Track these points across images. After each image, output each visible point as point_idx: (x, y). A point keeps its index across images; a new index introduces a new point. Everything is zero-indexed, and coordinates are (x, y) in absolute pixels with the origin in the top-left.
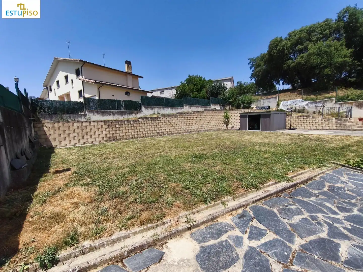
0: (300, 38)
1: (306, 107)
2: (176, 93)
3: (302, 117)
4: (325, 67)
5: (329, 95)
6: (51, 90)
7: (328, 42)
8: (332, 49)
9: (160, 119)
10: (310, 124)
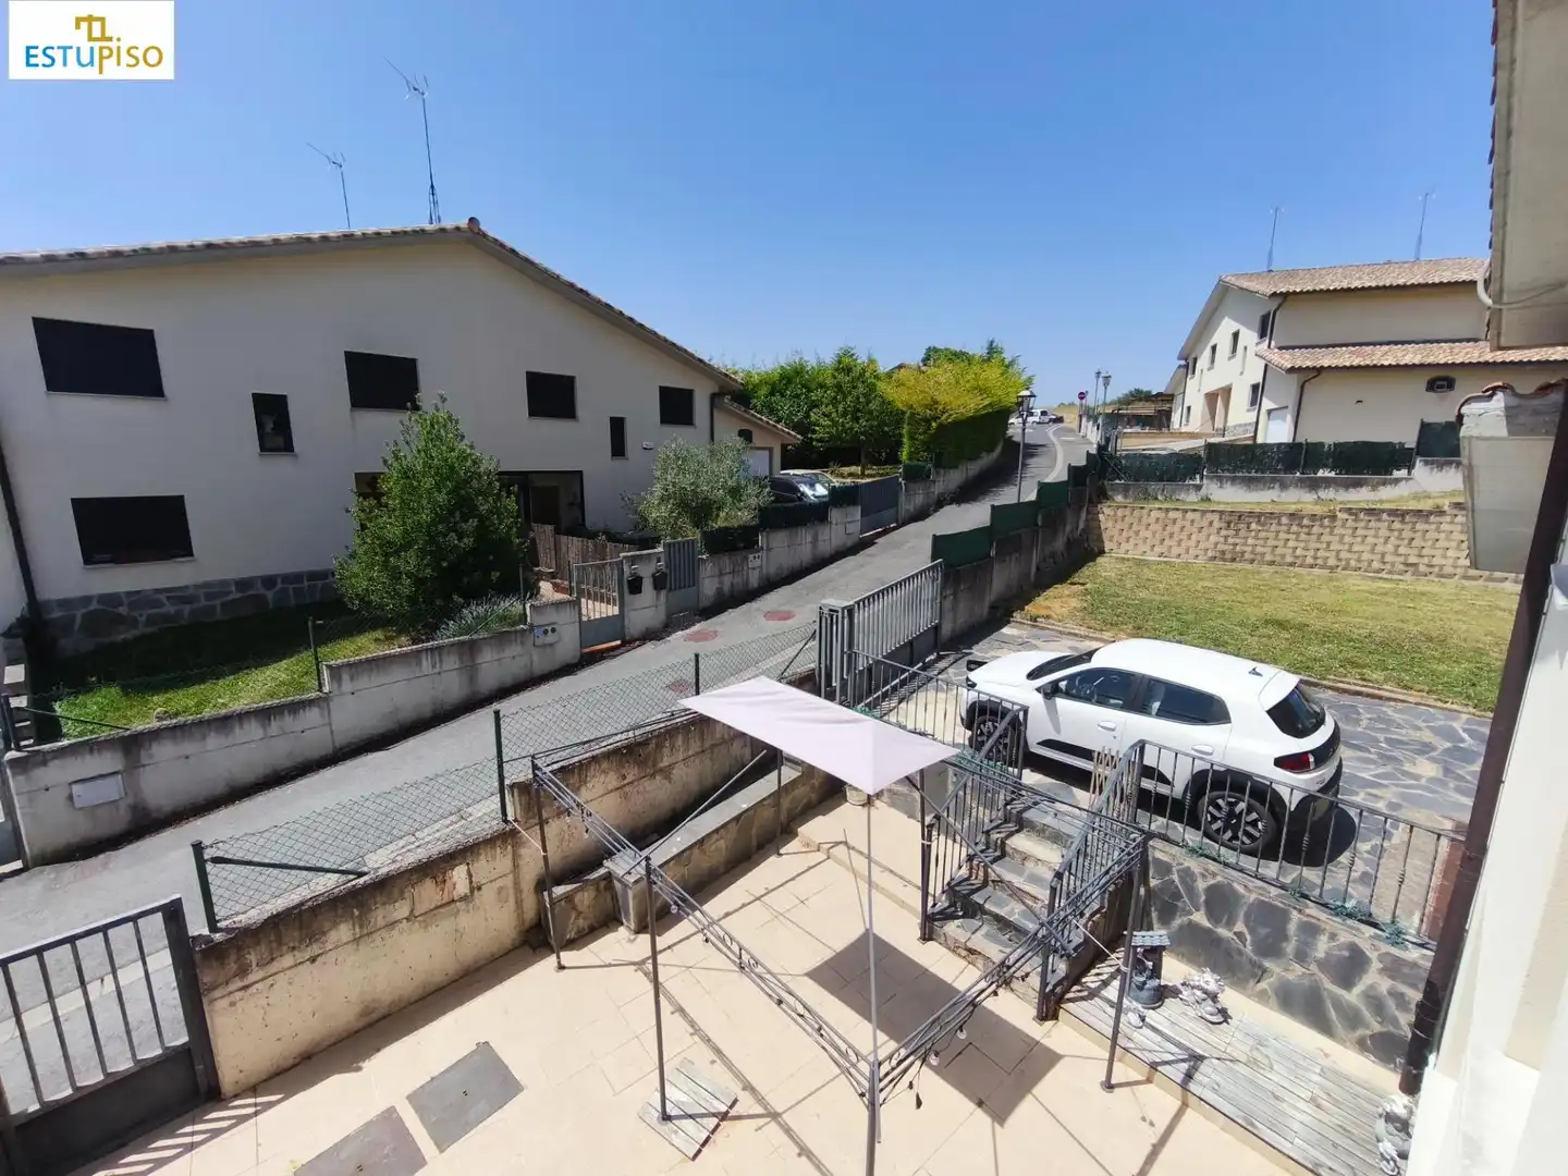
6: (1194, 373)
9: (1438, 519)
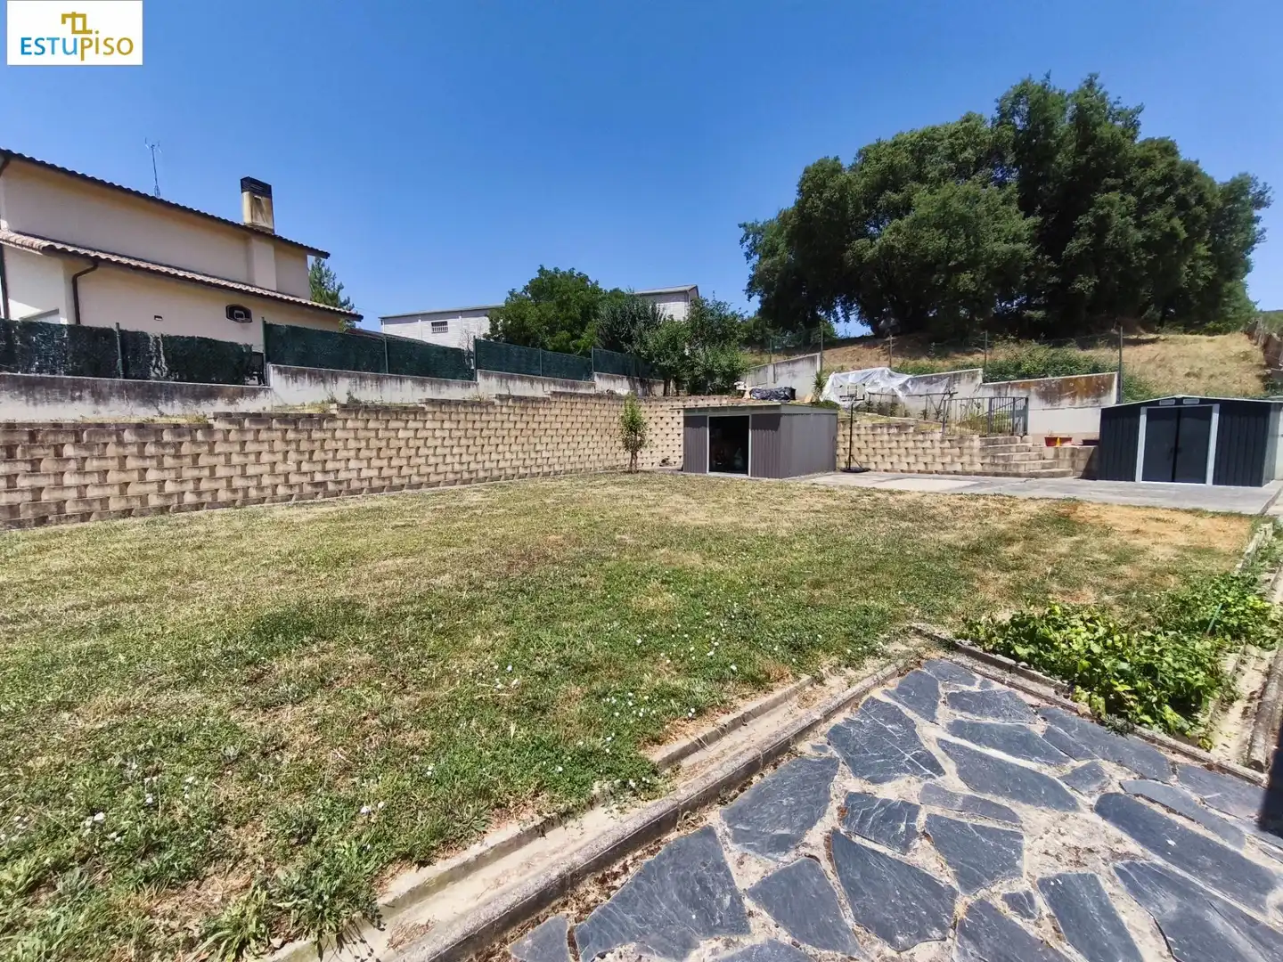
0: (891, 168)
1: (900, 394)
2: (491, 329)
3: (885, 430)
4: (961, 268)
5: (969, 360)
7: (967, 186)
8: (981, 208)
10: (908, 455)
